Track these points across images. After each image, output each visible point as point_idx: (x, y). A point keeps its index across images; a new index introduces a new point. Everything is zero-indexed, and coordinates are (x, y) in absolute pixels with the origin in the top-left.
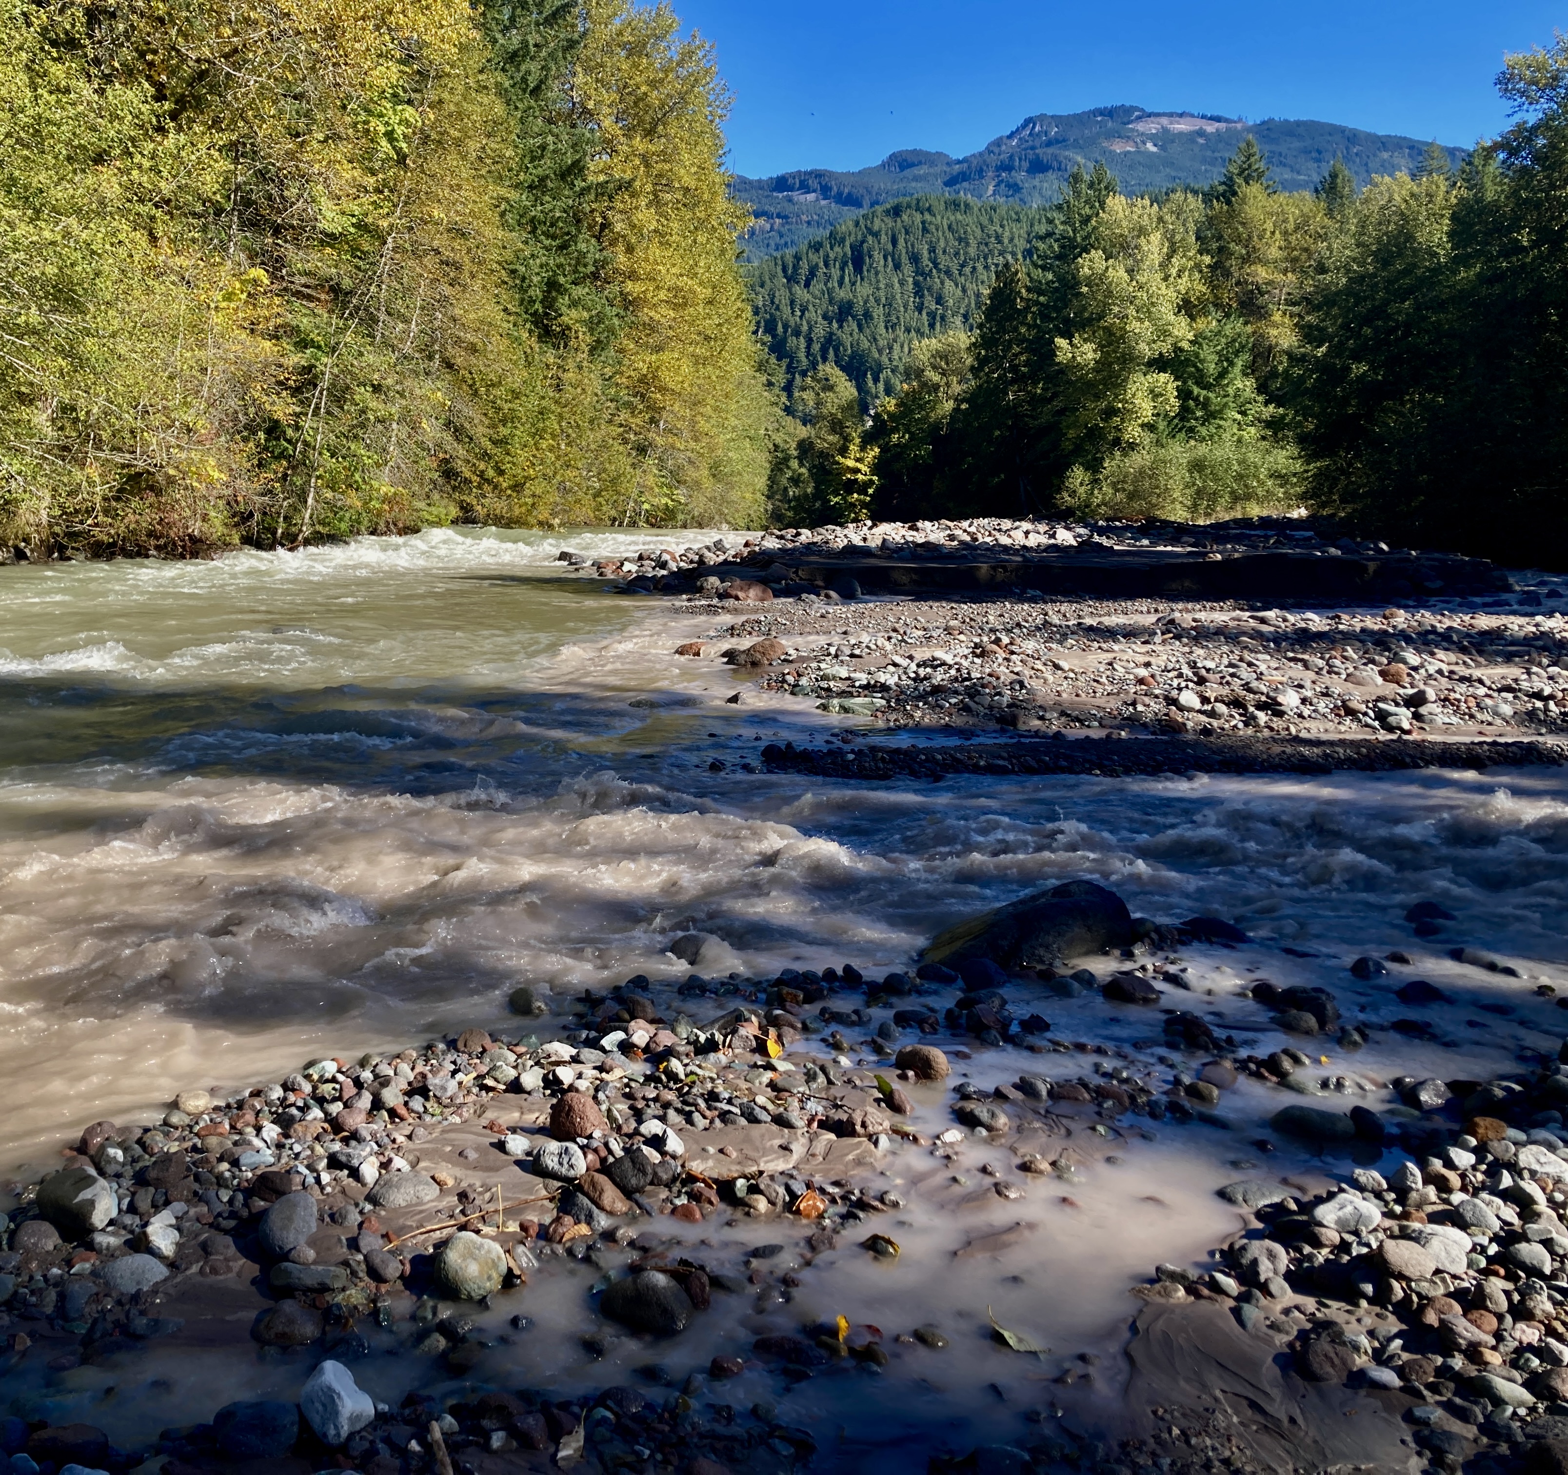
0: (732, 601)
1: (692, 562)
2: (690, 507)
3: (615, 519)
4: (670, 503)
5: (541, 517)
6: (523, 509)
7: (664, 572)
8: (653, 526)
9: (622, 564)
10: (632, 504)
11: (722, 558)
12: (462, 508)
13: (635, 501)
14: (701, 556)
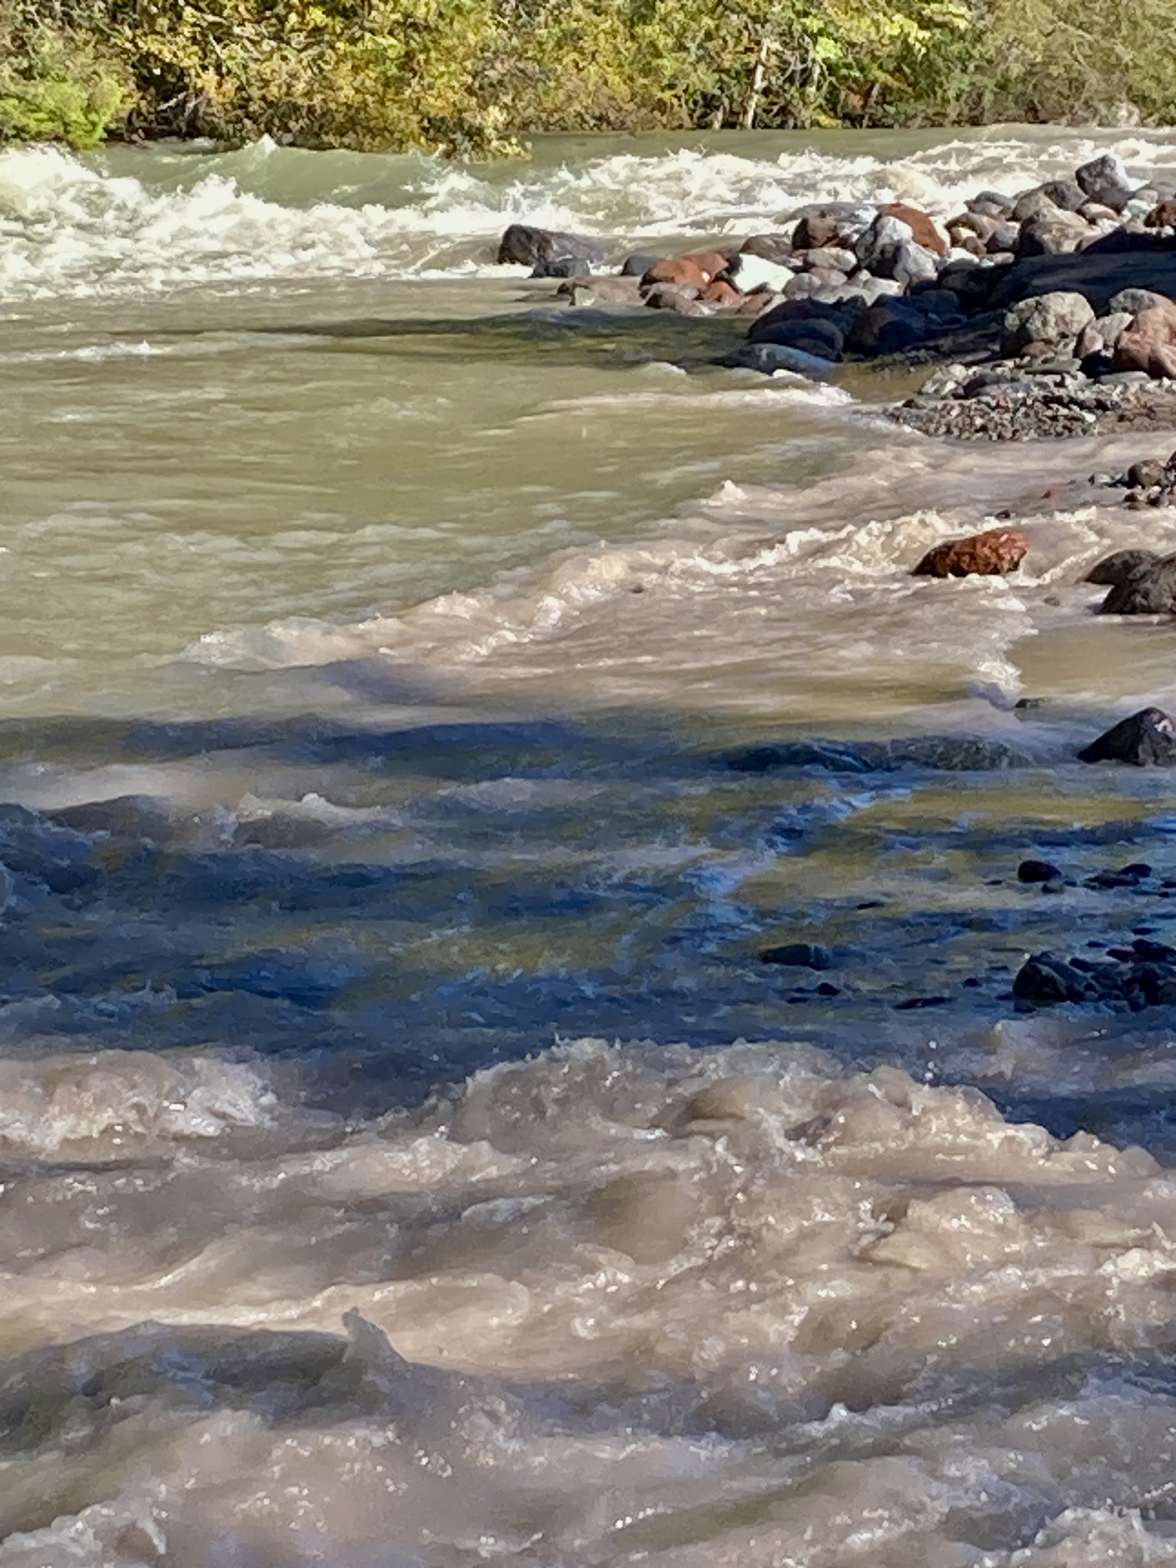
0: (1137, 380)
1: (993, 246)
2: (992, 43)
3: (709, 103)
4: (917, 34)
5: (434, 105)
6: (370, 77)
7: (892, 288)
8: (853, 120)
9: (734, 266)
10: (771, 44)
11: (1106, 227)
12: (145, 82)
13: (786, 36)
14: (1029, 223)
